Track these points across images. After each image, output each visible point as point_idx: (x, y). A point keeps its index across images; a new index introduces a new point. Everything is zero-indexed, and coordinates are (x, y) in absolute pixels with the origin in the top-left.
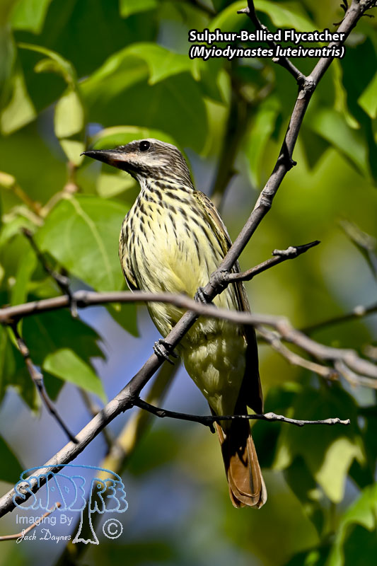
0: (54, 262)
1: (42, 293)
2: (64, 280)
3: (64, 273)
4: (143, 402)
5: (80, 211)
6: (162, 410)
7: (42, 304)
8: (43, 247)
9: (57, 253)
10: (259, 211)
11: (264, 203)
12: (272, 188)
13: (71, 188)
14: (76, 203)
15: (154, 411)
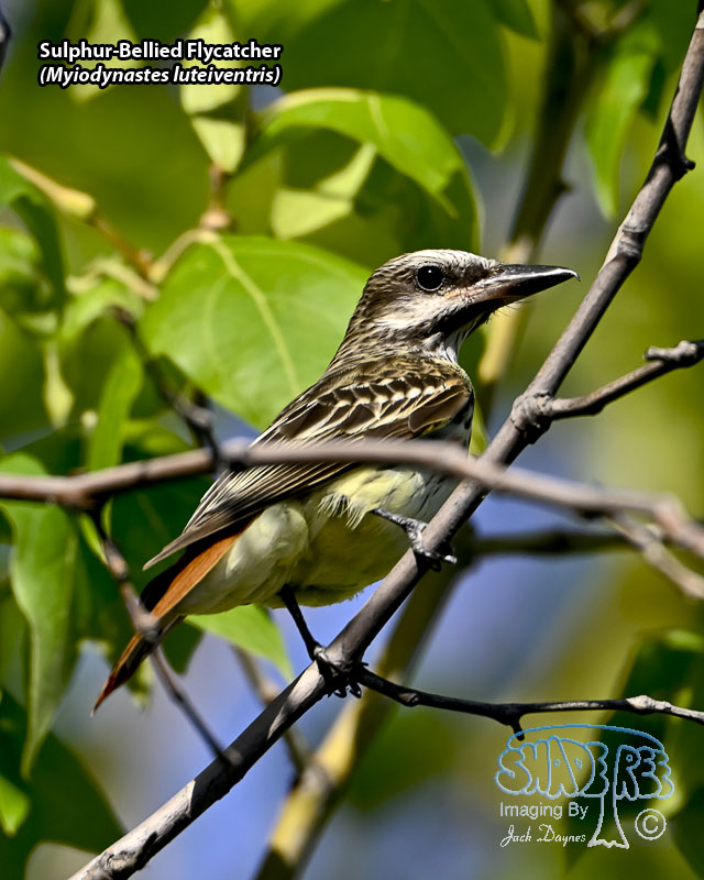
0: (181, 378)
1: (154, 443)
2: (202, 417)
3: (202, 400)
4: (372, 674)
5: (234, 270)
6: (411, 691)
7: (157, 467)
8: (157, 346)
9: (185, 360)
10: (616, 267)
11: (626, 249)
12: (644, 218)
13: (215, 218)
14: (225, 252)
15: (395, 692)
